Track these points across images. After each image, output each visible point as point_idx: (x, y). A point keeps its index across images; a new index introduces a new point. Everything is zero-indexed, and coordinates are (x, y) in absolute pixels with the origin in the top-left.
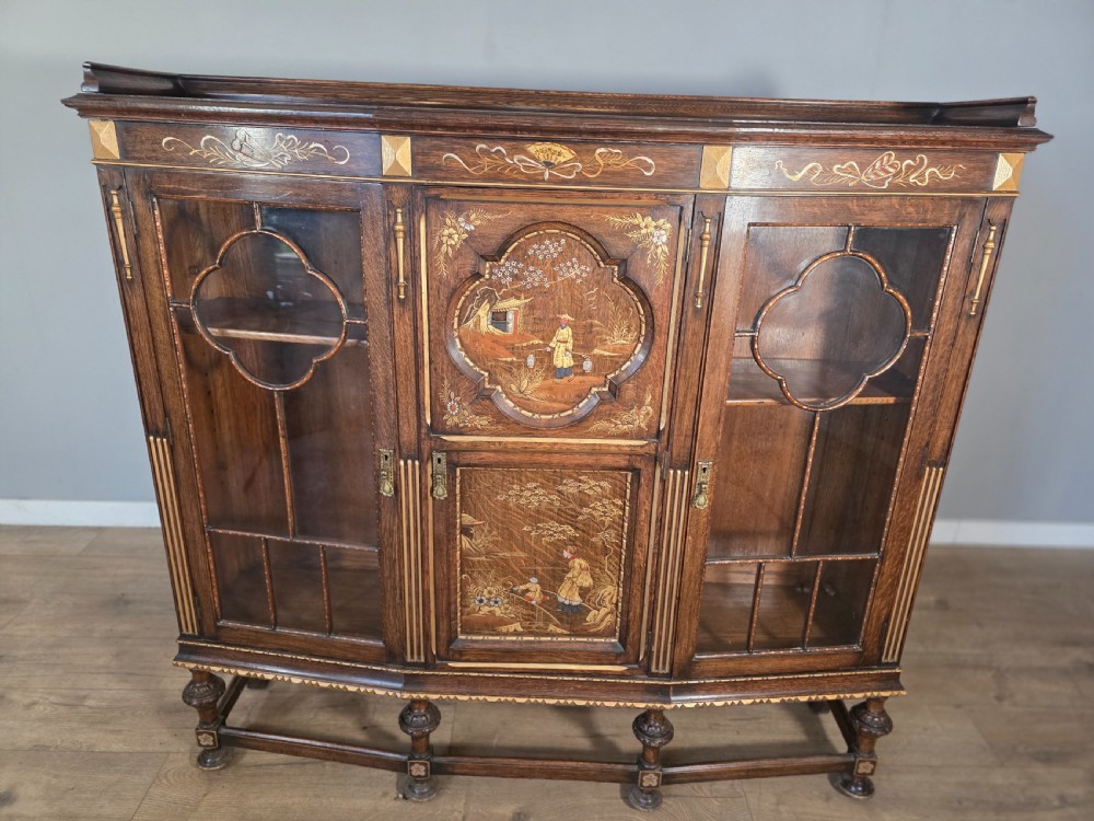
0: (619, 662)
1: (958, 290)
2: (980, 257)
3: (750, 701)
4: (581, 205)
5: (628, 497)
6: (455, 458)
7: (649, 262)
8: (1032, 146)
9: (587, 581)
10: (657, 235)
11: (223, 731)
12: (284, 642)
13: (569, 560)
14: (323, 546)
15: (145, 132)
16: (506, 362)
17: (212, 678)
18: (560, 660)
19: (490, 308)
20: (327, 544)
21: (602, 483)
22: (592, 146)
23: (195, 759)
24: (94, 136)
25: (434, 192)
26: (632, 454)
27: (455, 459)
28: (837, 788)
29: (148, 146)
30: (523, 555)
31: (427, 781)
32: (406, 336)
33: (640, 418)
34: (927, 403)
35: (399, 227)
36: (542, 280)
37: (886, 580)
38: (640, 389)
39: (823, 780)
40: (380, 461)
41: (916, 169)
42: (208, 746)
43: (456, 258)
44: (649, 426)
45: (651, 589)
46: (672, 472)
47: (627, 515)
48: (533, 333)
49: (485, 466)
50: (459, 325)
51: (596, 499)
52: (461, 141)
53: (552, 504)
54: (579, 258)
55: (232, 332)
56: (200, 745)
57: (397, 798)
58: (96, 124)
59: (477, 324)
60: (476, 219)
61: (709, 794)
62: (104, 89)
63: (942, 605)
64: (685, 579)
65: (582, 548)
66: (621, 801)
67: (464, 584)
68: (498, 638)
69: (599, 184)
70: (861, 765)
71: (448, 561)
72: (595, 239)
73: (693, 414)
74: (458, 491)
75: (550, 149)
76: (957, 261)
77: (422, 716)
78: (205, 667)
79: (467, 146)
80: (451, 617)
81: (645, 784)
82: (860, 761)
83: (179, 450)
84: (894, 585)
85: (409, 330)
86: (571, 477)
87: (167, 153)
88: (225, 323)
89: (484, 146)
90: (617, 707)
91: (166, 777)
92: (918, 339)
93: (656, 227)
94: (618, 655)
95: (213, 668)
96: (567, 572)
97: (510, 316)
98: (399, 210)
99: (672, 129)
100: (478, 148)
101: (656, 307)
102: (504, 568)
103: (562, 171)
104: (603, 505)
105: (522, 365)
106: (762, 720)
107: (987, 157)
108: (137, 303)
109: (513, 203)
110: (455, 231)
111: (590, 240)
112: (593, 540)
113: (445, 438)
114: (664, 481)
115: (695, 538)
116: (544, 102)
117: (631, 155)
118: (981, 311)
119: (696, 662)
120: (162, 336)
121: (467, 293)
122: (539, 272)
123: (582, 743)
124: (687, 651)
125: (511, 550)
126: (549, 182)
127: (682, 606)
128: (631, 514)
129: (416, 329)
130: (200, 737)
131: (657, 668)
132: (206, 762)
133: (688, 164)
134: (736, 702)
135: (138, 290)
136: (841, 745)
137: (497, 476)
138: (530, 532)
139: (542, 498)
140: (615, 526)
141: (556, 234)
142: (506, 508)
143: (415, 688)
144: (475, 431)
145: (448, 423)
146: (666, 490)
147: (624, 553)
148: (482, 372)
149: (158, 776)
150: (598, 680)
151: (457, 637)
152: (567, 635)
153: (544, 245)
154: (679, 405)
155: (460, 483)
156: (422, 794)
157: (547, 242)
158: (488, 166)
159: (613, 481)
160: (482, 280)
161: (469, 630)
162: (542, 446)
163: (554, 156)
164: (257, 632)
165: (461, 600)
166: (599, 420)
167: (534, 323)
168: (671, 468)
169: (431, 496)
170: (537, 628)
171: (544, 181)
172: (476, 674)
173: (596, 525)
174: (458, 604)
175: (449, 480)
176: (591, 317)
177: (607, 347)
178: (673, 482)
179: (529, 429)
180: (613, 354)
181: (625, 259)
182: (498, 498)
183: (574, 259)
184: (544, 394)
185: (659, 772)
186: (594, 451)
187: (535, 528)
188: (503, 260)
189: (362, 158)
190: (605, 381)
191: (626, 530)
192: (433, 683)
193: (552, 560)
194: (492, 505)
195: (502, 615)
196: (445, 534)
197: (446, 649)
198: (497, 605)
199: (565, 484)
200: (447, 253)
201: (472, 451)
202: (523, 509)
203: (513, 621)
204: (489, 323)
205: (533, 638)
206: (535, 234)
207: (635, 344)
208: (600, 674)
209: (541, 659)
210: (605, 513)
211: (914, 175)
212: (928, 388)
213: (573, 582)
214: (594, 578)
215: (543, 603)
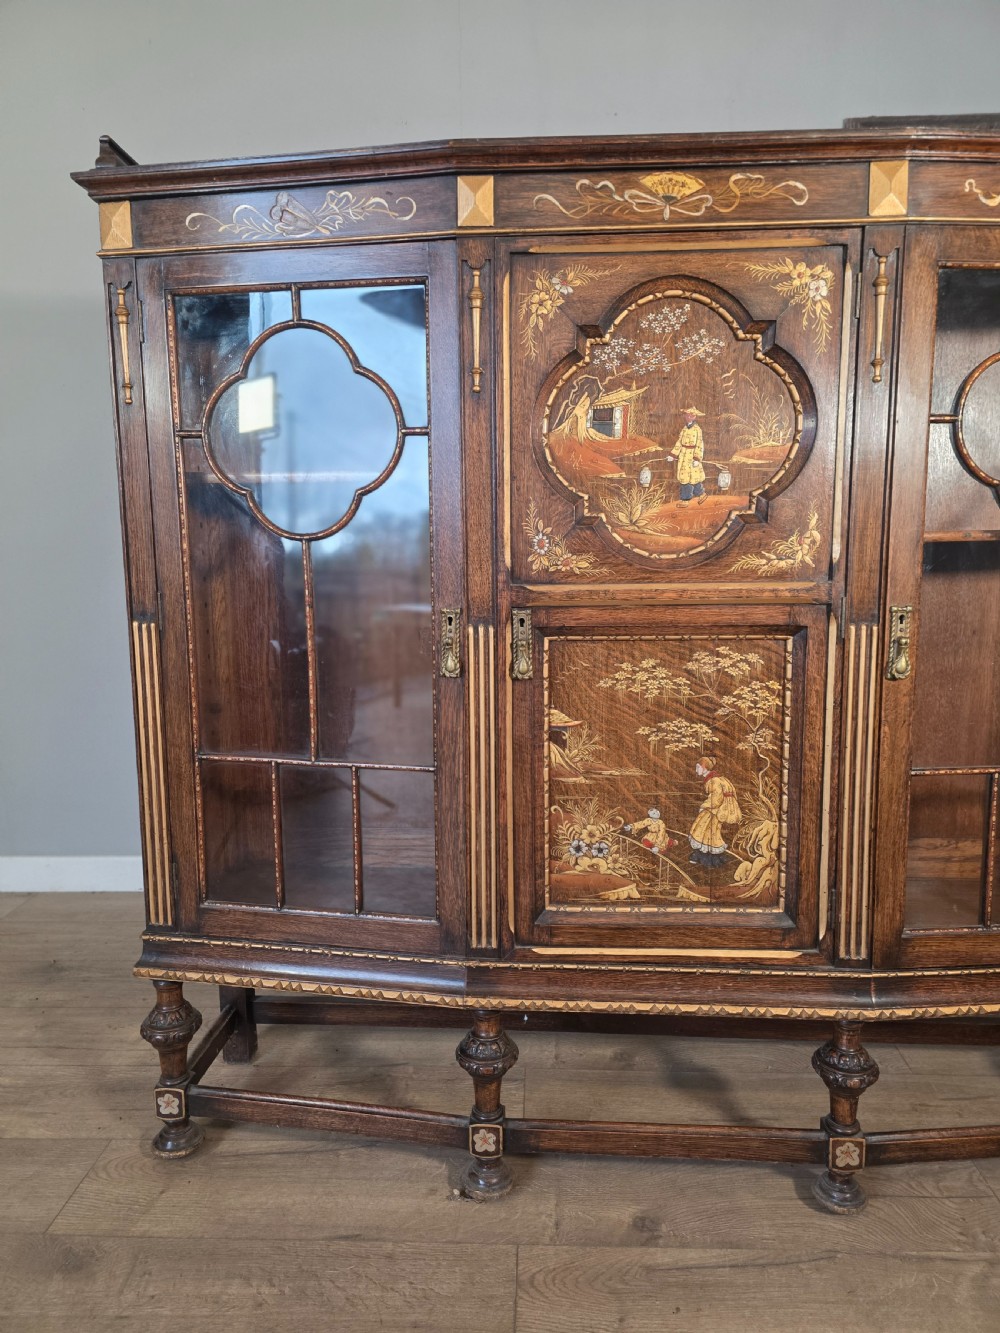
0: (787, 945)
4: (712, 251)
5: (789, 675)
6: (542, 617)
7: (805, 323)
9: (731, 813)
10: (814, 286)
11: (194, 1091)
12: (294, 928)
13: (706, 779)
14: (356, 768)
15: (166, 211)
16: (611, 480)
18: (698, 942)
19: (591, 404)
20: (362, 763)
21: (749, 657)
22: (725, 172)
23: (150, 1145)
24: (104, 222)
25: (521, 244)
26: (794, 603)
27: (543, 622)
29: (168, 227)
30: (638, 774)
31: (497, 1163)
32: (480, 444)
33: (803, 548)
35: (476, 294)
36: (660, 362)
38: (801, 506)
40: (441, 629)
42: (171, 1115)
43: (548, 331)
44: (815, 560)
45: (831, 817)
46: (853, 628)
47: (788, 703)
48: (648, 435)
49: (584, 632)
50: (550, 430)
51: (742, 682)
52: (556, 177)
53: (678, 692)
54: (709, 330)
56: (159, 1114)
58: (108, 206)
59: (574, 427)
60: (577, 277)
64: (883, 797)
65: (724, 760)
66: (800, 1202)
67: (555, 821)
68: (603, 909)
69: (735, 219)
71: (533, 778)
72: (732, 297)
73: (879, 539)
74: (546, 674)
75: (671, 180)
77: (492, 1043)
78: (179, 974)
79: (565, 182)
80: (537, 875)
81: (840, 1163)
83: (170, 636)
85: (485, 434)
86: (705, 649)
87: (189, 232)
89: (586, 182)
90: (791, 1018)
91: (105, 1168)
93: (812, 276)
94: (786, 932)
96: (704, 799)
97: (618, 415)
98: (477, 273)
100: (577, 185)
101: (817, 384)
102: (609, 795)
103: (685, 206)
104: (753, 691)
105: (634, 483)
108: (135, 433)
109: (623, 253)
110: (547, 296)
111: (724, 299)
112: (741, 746)
113: (529, 587)
114: (842, 642)
115: (894, 730)
117: (776, 180)
119: (908, 940)
120: (162, 475)
121: (560, 383)
122: (656, 351)
124: (892, 920)
125: (621, 765)
126: (670, 221)
127: (882, 841)
128: (794, 700)
129: (494, 431)
130: (161, 1101)
131: (848, 952)
132: (165, 1145)
133: (852, 187)
135: (139, 417)
137: (600, 649)
138: (648, 736)
139: (663, 682)
140: (771, 723)
141: (679, 297)
142: (612, 700)
143: (484, 989)
144: (570, 577)
145: (534, 567)
146: (846, 655)
147: (786, 764)
148: (581, 494)
149: (92, 1168)
150: (759, 972)
151: (544, 907)
152: (707, 904)
153: (662, 313)
154: (859, 525)
155: (549, 661)
156: (489, 1185)
157: (666, 310)
158: (591, 207)
159: (766, 652)
160: (580, 364)
161: (560, 898)
162: (665, 595)
163: (676, 188)
164: (256, 914)
165: (550, 847)
166: (745, 554)
167: (650, 422)
168: (852, 621)
169: (511, 675)
170: (661, 893)
171: (663, 221)
172: (574, 966)
173: (744, 724)
174: (547, 855)
175: (534, 652)
176: (726, 410)
177: (750, 452)
178: (856, 642)
179: (646, 571)
180: (760, 462)
181: (772, 322)
182: (602, 683)
183: (703, 331)
184: (663, 525)
185: (861, 1140)
186: (740, 601)
187: (655, 730)
188: (608, 336)
189: (432, 208)
190: (751, 501)
191: (787, 728)
192: (510, 982)
193: (681, 779)
194: (593, 694)
195: (609, 872)
196: (529, 736)
197: (529, 926)
198: (601, 855)
199: (696, 660)
200: (537, 325)
201: (567, 607)
202: (636, 701)
203: (625, 881)
204: (589, 425)
205: (656, 910)
206: (651, 297)
207: (789, 445)
208: (760, 964)
209: (670, 941)
210: (755, 702)
213: (713, 816)
214: (742, 809)
215: (669, 851)
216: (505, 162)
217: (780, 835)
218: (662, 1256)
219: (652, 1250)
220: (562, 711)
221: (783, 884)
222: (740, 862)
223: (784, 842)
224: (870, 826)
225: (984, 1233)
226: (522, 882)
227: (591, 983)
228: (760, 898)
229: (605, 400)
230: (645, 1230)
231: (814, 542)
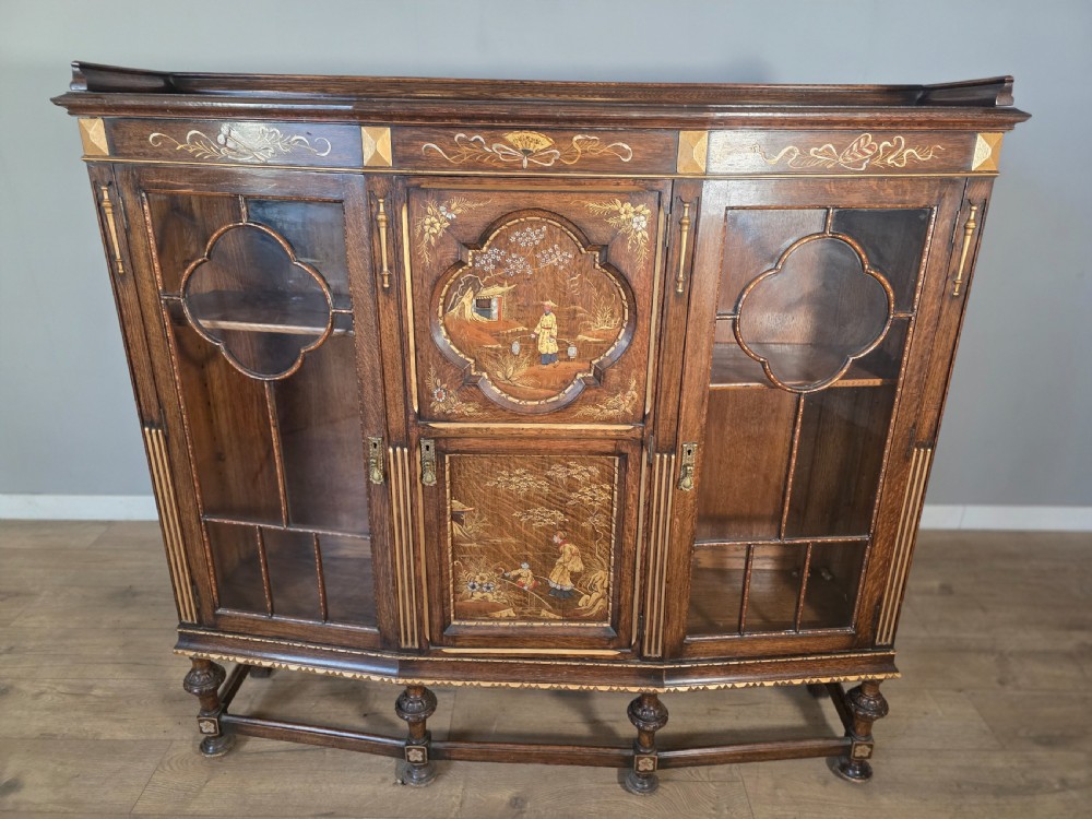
0: (611, 646)
1: (941, 270)
2: (961, 237)
3: (743, 685)
4: (560, 192)
5: (616, 482)
7: (629, 247)
8: (1011, 124)
9: (578, 566)
10: (637, 220)
11: (224, 718)
12: (280, 630)
13: (560, 545)
14: (317, 534)
15: (133, 129)
16: (491, 349)
17: (211, 665)
18: (552, 645)
19: (474, 295)
20: (320, 532)
21: (590, 468)
22: (569, 134)
23: (198, 746)
24: (84, 134)
25: (415, 182)
26: (618, 438)
27: (443, 446)
28: (835, 772)
29: (135, 142)
30: (514, 541)
31: (424, 766)
32: (391, 324)
33: (625, 403)
34: (913, 384)
35: (382, 217)
36: (524, 267)
37: (877, 562)
38: (625, 374)
39: (821, 763)
40: (368, 449)
41: (893, 150)
42: (209, 733)
43: (438, 246)
44: (634, 411)
45: (641, 573)
46: (658, 456)
47: (616, 499)
48: (517, 319)
49: (474, 452)
50: (444, 312)
51: (585, 484)
52: (439, 131)
53: (541, 490)
54: (560, 245)
55: (224, 324)
56: (201, 732)
57: (396, 783)
58: (85, 121)
59: (462, 312)
60: (458, 207)
61: (706, 779)
62: (92, 88)
63: (946, 590)
65: (572, 533)
66: (619, 786)
67: (456, 570)
68: (491, 624)
69: (576, 170)
70: (858, 748)
71: (440, 547)
72: (575, 226)
73: (677, 399)
74: (447, 478)
75: (527, 137)
76: (938, 241)
77: (418, 701)
78: (205, 655)
79: (446, 136)
80: (444, 603)
81: (641, 769)
82: (857, 745)
83: (174, 441)
84: (886, 567)
85: (394, 318)
86: (559, 462)
87: (154, 148)
88: (214, 316)
89: (463, 135)
90: (610, 691)
91: (169, 764)
92: (901, 320)
93: (635, 213)
94: (611, 640)
95: (212, 656)
96: (559, 558)
97: (494, 303)
98: (381, 200)
99: (648, 115)
100: (456, 137)
101: (638, 292)
102: (495, 554)
103: (541, 158)
104: (591, 490)
105: (508, 352)
106: (761, 705)
107: (965, 136)
108: (129, 296)
109: (495, 191)
110: (436, 219)
111: (570, 226)
112: (584, 524)
113: (433, 425)
114: (650, 465)
115: (682, 520)
116: (529, 92)
117: (608, 142)
118: (964, 291)
119: (687, 644)
120: (154, 329)
121: (451, 281)
122: (522, 259)
123: (582, 729)
124: (678, 632)
125: (502, 536)
126: (528, 170)
127: (672, 590)
128: (619, 498)
129: (401, 318)
130: (201, 725)
131: (649, 652)
132: (208, 750)
133: (665, 149)
134: (729, 685)
135: (131, 284)
136: (839, 729)
137: (486, 462)
138: (521, 517)
139: (531, 483)
140: (604, 511)
141: (537, 221)
142: (495, 494)
143: (411, 673)
144: (461, 418)
145: (435, 410)
146: (653, 475)
147: (613, 537)
148: (468, 359)
149: (161, 763)
150: (592, 664)
151: (450, 623)
152: (559, 620)
153: (525, 232)
154: (664, 389)
155: (449, 470)
156: (420, 779)
157: (529, 229)
158: (468, 155)
159: (601, 466)
160: (465, 268)
161: (462, 616)
162: (529, 431)
163: (532, 144)
164: (254, 620)
165: (454, 587)
166: (585, 405)
167: (518, 310)
168: (657, 452)
169: (421, 482)
170: (530, 613)
171: (522, 169)
172: (472, 660)
173: (586, 510)
174: (451, 591)
175: (437, 467)
176: (574, 303)
177: (591, 333)
178: (660, 466)
179: (516, 415)
180: (597, 340)
181: (606, 245)
182: (488, 484)
183: (556, 246)
184: (529, 381)
185: (654, 756)
186: (581, 436)
187: (525, 514)
188: (485, 248)
189: (343, 149)
190: (590, 368)
191: (615, 514)
192: (428, 669)
193: (543, 544)
194: (482, 491)
196: (435, 520)
197: (439, 636)
199: (553, 470)
200: (429, 242)
201: (460, 438)
202: (512, 495)
203: (505, 606)
204: (473, 310)
205: (526, 624)
206: (516, 221)
207: (618, 330)
208: (593, 658)
209: (534, 644)
210: (593, 497)
211: (892, 157)
212: (913, 369)
213: (564, 567)
214: (584, 563)
215: (535, 588)
216: (397, 120)
220: (460, 502)
222: (582, 596)
225: (728, 808)
226: (434, 609)
227: (481, 671)
230: (517, 807)
231: (633, 399)
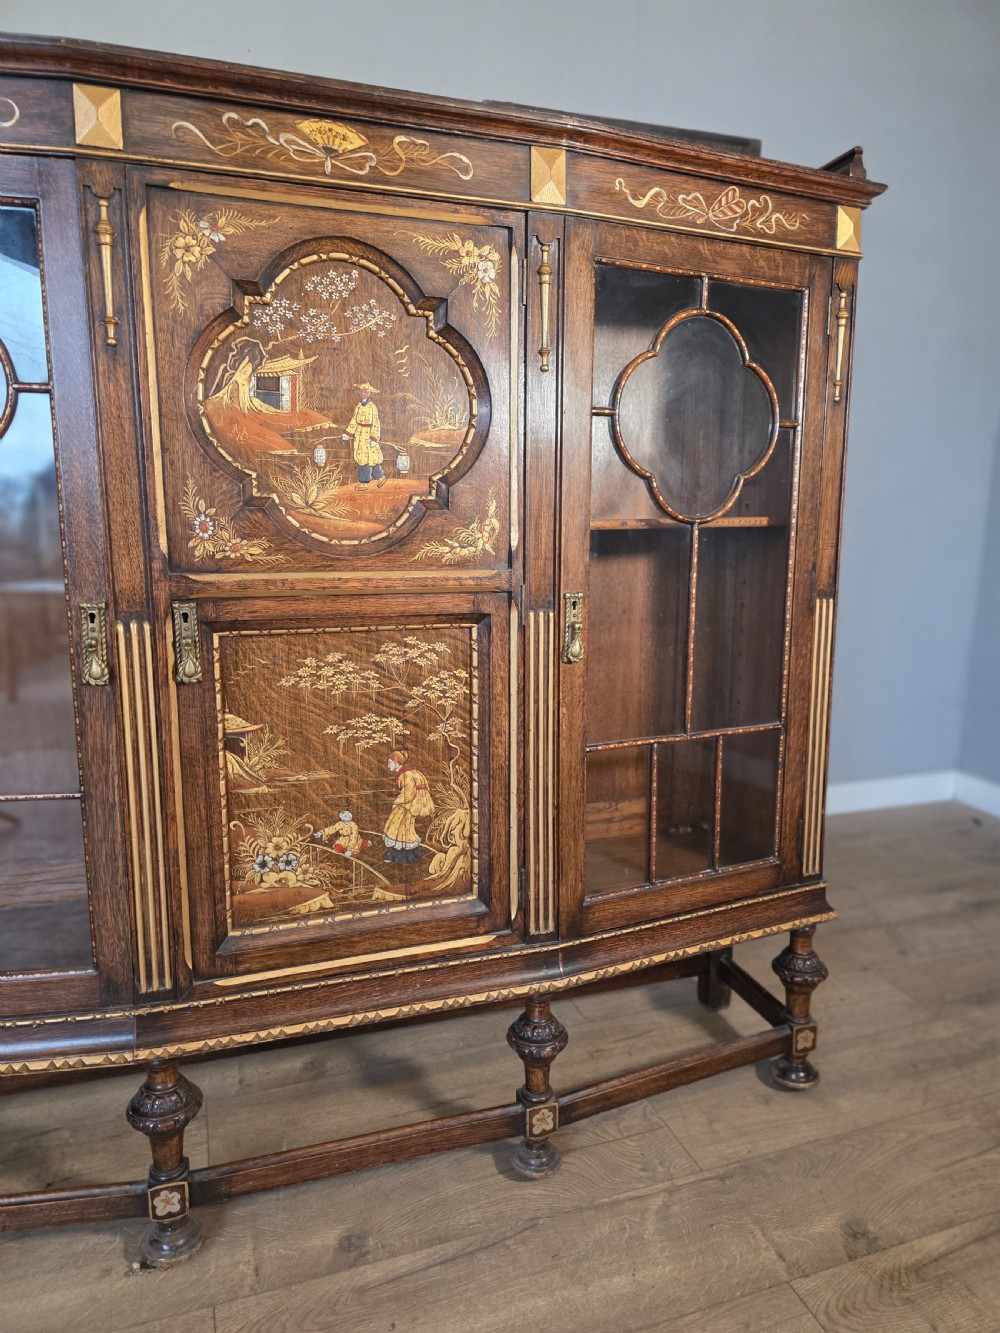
0: (482, 930)
1: (819, 368)
2: (835, 328)
4: (379, 215)
5: (475, 663)
6: (211, 612)
7: (475, 305)
9: (424, 806)
10: (482, 267)
13: (398, 774)
16: (282, 457)
18: (396, 943)
19: (253, 371)
21: (437, 646)
22: (387, 132)
25: (159, 176)
26: (478, 591)
27: (212, 616)
28: (771, 1084)
30: (327, 777)
31: (183, 1223)
32: (119, 408)
33: (483, 536)
34: (807, 513)
35: (104, 228)
36: (329, 330)
37: (794, 756)
38: (480, 492)
40: (79, 626)
41: (761, 212)
43: (198, 283)
44: (496, 548)
45: (519, 799)
46: (532, 614)
47: (475, 690)
48: (321, 410)
49: (260, 626)
50: (206, 396)
51: (431, 672)
52: (197, 104)
53: (367, 686)
54: (379, 301)
59: (235, 394)
60: (228, 224)
61: (619, 1136)
64: (564, 774)
65: (415, 753)
66: (501, 1176)
67: (235, 838)
68: (295, 925)
69: (401, 185)
70: (800, 1035)
71: (207, 794)
72: (401, 268)
73: (552, 527)
74: (217, 675)
75: (330, 130)
76: (815, 333)
77: (171, 1094)
79: (210, 113)
80: (217, 900)
81: (536, 1131)
82: (799, 1031)
84: (803, 765)
85: (126, 398)
86: (393, 640)
89: (234, 116)
90: (488, 1001)
92: (786, 430)
94: (481, 917)
96: (397, 795)
97: (285, 384)
98: (103, 203)
100: (225, 118)
102: (296, 802)
103: (348, 162)
104: (441, 681)
105: (308, 461)
107: (827, 208)
109: (282, 204)
110: (195, 241)
111: (394, 269)
112: (432, 737)
113: (194, 577)
114: (523, 629)
115: (571, 710)
117: (441, 149)
118: (844, 394)
119: (589, 907)
121: (216, 344)
122: (324, 317)
124: (575, 891)
125: (308, 768)
126: (332, 176)
127: (564, 817)
128: (481, 688)
131: (537, 927)
133: (514, 169)
137: (279, 644)
138: (337, 735)
139: (351, 677)
140: (460, 712)
141: (345, 261)
142: (295, 699)
143: (160, 1037)
144: (240, 565)
145: (197, 553)
146: (527, 641)
147: (475, 751)
148: (247, 471)
150: (457, 963)
151: (226, 934)
152: (402, 902)
153: (328, 277)
154: (534, 513)
155: (220, 660)
156: (175, 1250)
157: (332, 274)
158: (242, 145)
159: (452, 641)
160: (239, 324)
161: (245, 920)
162: (350, 584)
163: (337, 141)
165: (231, 867)
166: (428, 541)
167: (322, 395)
168: (532, 608)
169: (174, 678)
170: (356, 898)
171: (324, 174)
172: (265, 992)
173: (434, 714)
174: (227, 877)
175: (202, 650)
176: (403, 389)
177: (427, 434)
178: (535, 629)
179: (326, 558)
180: (438, 445)
181: (443, 300)
182: (283, 682)
183: (372, 301)
184: (343, 508)
185: (554, 1104)
186: (426, 589)
187: (344, 728)
188: (268, 296)
189: (41, 116)
190: (430, 486)
191: (475, 715)
192: (189, 1024)
193: (372, 778)
194: (274, 695)
195: (299, 884)
196: (199, 746)
197: (210, 958)
198: (289, 868)
199: (384, 651)
200: (183, 275)
201: (239, 599)
202: (322, 698)
203: (316, 891)
204: (252, 394)
205: (350, 916)
206: (315, 257)
207: (466, 429)
208: (455, 954)
209: (366, 945)
210: (444, 692)
211: (761, 220)
212: (806, 493)
213: (406, 810)
214: (435, 800)
215: (362, 853)
216: (134, 77)
217: (472, 822)
218: (371, 1273)
219: (361, 1269)
220: (239, 716)
221: (476, 870)
222: (434, 855)
223: (476, 829)
224: (553, 804)
225: (661, 1163)
226: (199, 910)
227: (284, 1007)
228: (454, 888)
229: (270, 367)
230: (353, 1249)
231: (493, 529)
